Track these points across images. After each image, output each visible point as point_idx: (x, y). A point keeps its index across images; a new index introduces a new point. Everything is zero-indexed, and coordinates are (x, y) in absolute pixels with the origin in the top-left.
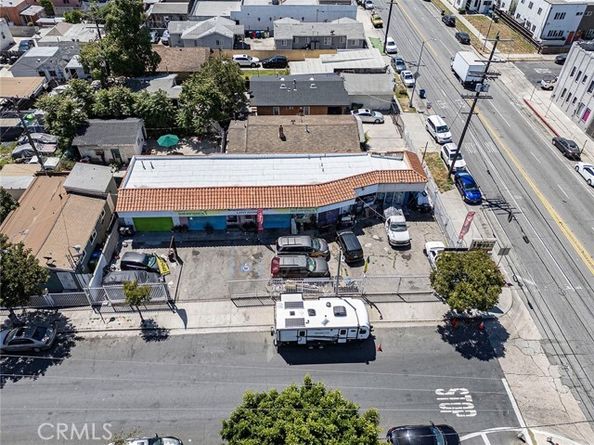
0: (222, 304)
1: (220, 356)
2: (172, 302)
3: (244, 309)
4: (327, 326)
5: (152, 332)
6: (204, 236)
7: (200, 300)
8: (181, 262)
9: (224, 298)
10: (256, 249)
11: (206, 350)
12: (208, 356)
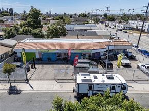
0: (51, 81)
1: (45, 102)
2: (27, 80)
3: (60, 84)
4: (105, 83)
5: (13, 91)
6: (47, 62)
7: (40, 80)
8: (36, 68)
9: (52, 80)
10: (67, 66)
11: (39, 99)
12: (39, 102)
